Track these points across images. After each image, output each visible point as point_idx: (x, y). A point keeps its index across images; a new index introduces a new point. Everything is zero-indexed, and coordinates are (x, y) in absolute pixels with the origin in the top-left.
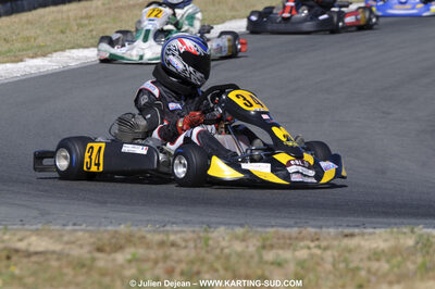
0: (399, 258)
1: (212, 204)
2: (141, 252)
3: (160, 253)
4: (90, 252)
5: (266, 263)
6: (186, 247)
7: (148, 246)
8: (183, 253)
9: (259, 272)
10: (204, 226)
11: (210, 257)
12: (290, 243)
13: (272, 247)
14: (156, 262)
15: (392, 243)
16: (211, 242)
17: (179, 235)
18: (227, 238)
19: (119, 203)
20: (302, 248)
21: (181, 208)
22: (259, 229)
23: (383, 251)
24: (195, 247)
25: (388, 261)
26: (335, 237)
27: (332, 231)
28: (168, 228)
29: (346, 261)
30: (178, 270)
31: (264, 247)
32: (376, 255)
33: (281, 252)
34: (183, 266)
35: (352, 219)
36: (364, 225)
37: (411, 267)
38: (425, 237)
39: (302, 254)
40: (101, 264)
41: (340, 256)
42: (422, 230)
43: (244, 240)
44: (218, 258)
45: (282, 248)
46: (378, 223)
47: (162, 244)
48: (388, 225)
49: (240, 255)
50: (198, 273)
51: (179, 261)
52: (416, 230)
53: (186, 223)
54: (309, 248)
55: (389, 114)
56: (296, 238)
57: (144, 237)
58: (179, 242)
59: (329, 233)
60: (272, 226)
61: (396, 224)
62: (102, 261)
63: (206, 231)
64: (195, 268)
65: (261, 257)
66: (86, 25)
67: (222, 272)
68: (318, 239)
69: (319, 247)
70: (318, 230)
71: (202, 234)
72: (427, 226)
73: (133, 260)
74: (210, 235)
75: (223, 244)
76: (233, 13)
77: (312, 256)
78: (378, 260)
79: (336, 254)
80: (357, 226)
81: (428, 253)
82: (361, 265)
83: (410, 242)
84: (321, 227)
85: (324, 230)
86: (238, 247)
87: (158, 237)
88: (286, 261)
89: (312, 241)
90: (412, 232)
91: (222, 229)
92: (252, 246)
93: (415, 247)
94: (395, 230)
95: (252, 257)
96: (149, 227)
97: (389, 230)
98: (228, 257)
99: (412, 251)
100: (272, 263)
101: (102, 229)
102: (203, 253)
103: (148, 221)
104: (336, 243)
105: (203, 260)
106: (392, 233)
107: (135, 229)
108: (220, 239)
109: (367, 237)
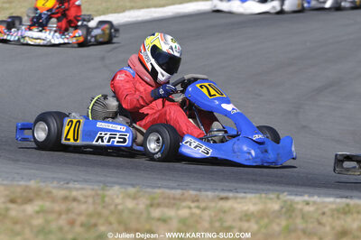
0: (266, 220)
1: (108, 166)
2: (48, 204)
3: (63, 206)
4: (4, 203)
5: (153, 219)
6: (85, 202)
7: (54, 200)
8: (83, 207)
9: (147, 227)
10: (102, 185)
11: (106, 212)
12: (174, 203)
13: (159, 205)
14: (60, 214)
15: (260, 207)
16: (107, 199)
17: (80, 192)
18: (121, 196)
19: (29, 162)
20: (184, 207)
22: (149, 190)
23: (253, 213)
24: (94, 203)
25: (257, 223)
26: (212, 200)
27: (210, 194)
28: (71, 185)
29: (220, 220)
30: (78, 222)
31: (152, 205)
32: (247, 217)
33: (166, 210)
34: (82, 219)
35: (227, 184)
36: (236, 190)
37: (276, 228)
38: (289, 203)
39: (184, 212)
40: (13, 213)
41: (216, 216)
42: (286, 197)
43: (135, 198)
44: (112, 213)
45: (167, 207)
46: (248, 188)
47: (65, 199)
48: (257, 191)
49: (132, 211)
50: (95, 225)
51: (80, 214)
52: (281, 196)
53: (86, 181)
54: (190, 208)
55: (261, 96)
56: (180, 199)
57: (50, 192)
58: (80, 197)
59: (207, 196)
60: (160, 187)
61: (263, 190)
62: (15, 211)
63: (103, 189)
64: (93, 221)
65: (149, 213)
66: (7, 9)
67: (115, 226)
68: (198, 201)
69: (198, 207)
70: (198, 193)
71: (100, 192)
72: (291, 193)
73: (41, 212)
74: (107, 193)
75: (118, 201)
76: (133, 4)
77: (192, 215)
78: (248, 221)
79: (213, 214)
80: (231, 191)
81: (290, 217)
82: (234, 224)
83: (276, 206)
84: (200, 190)
85: (204, 193)
86: (130, 204)
87: (63, 193)
88: (170, 218)
89: (193, 201)
90: (278, 198)
91: (116, 188)
92: (142, 204)
93: (280, 211)
94: (263, 195)
95: (141, 213)
96: (55, 184)
97: (258, 195)
98: (121, 212)
99: (278, 214)
100: (159, 219)
101: (15, 183)
102: (99, 208)
103: (54, 178)
104: (213, 204)
105: (99, 215)
106: (260, 198)
107: (42, 184)
108: (115, 197)
109: (239, 200)
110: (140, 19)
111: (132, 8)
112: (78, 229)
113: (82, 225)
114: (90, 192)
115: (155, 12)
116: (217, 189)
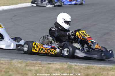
0: (63, 71)
1: (12, 53)
5: (27, 70)
6: (5, 65)
8: (4, 66)
9: (25, 72)
11: (12, 68)
12: (33, 65)
13: (28, 66)
15: (61, 66)
16: (12, 64)
17: (4, 61)
20: (37, 66)
21: (4, 54)
22: (25, 61)
23: (58, 69)
24: (8, 65)
25: (60, 71)
26: (46, 64)
27: (45, 62)
28: (1, 59)
29: (48, 71)
31: (26, 66)
32: (57, 70)
33: (31, 67)
34: (4, 70)
35: (50, 59)
36: (53, 61)
38: (70, 65)
39: (37, 68)
41: (47, 69)
42: (69, 63)
43: (21, 63)
44: (14, 68)
46: (58, 61)
48: (60, 62)
49: (20, 68)
50: (8, 72)
51: (3, 68)
53: (5, 58)
54: (39, 67)
56: (35, 64)
58: (4, 63)
60: (29, 60)
61: (62, 61)
63: (11, 60)
64: (8, 70)
65: (25, 68)
67: (15, 72)
68: (41, 64)
69: (41, 66)
71: (10, 61)
72: (71, 62)
74: (12, 62)
75: (15, 64)
77: (39, 69)
78: (57, 71)
80: (51, 61)
81: (71, 70)
82: (52, 72)
83: (66, 66)
84: (42, 61)
85: (43, 62)
86: (20, 65)
88: (32, 70)
89: (40, 65)
90: (67, 64)
91: (15, 60)
92: (23, 65)
93: (67, 68)
94: (62, 63)
95: (23, 68)
97: (60, 63)
98: (16, 68)
100: (29, 70)
102: (10, 66)
104: (46, 66)
105: (10, 68)
106: (61, 64)
108: (15, 63)
109: (54, 64)
110: (23, 6)
111: (21, 3)
112: (3, 73)
113: (4, 72)
114: (7, 61)
115: (28, 4)
116: (47, 61)
